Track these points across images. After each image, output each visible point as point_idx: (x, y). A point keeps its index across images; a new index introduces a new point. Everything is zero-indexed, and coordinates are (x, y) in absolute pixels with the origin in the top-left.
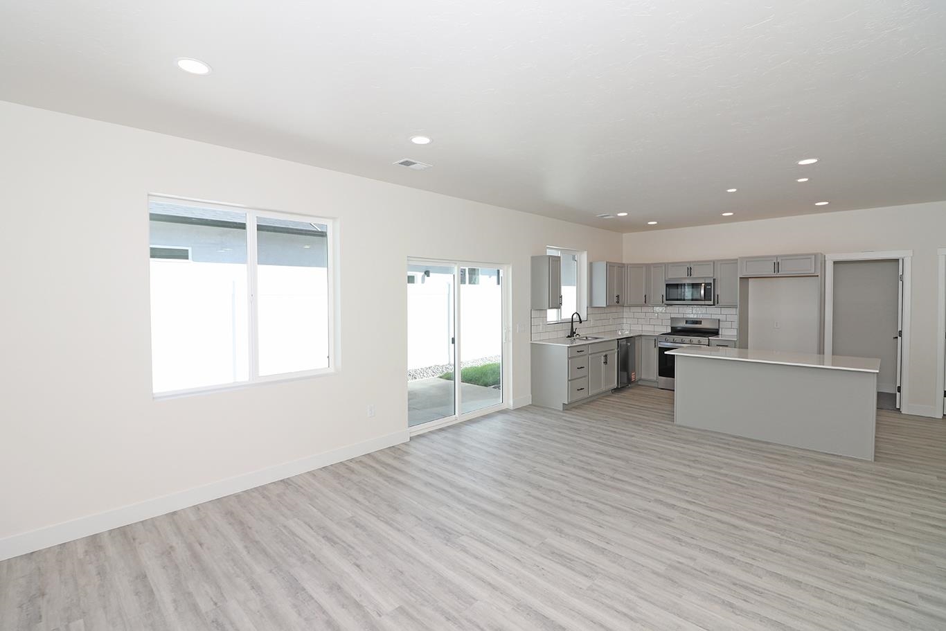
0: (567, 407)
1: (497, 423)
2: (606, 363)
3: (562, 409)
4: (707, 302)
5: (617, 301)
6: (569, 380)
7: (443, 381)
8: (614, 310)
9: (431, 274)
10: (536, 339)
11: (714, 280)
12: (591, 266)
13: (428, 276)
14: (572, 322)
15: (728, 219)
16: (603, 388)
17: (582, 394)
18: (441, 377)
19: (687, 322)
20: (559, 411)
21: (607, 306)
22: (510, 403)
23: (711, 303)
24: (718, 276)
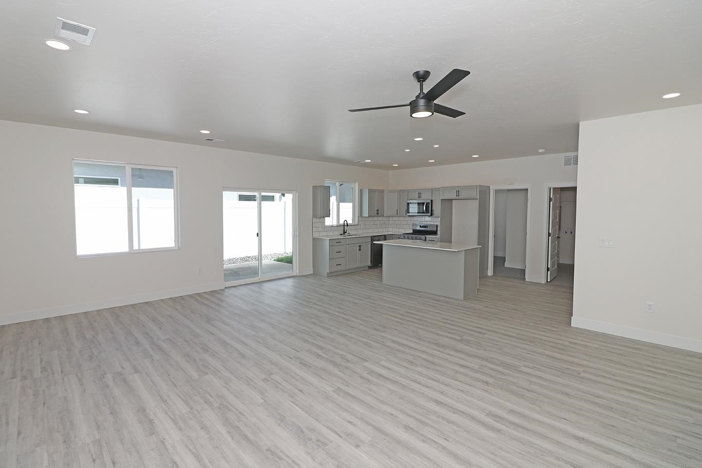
0: (331, 275)
1: (290, 282)
2: (360, 250)
3: (326, 276)
4: (427, 214)
5: (377, 213)
6: (330, 259)
7: (275, 262)
8: (375, 219)
9: (286, 195)
10: (316, 235)
11: (432, 201)
12: (361, 192)
13: (284, 196)
14: (344, 226)
15: (432, 164)
16: (358, 265)
17: (339, 268)
18: (274, 260)
19: (420, 227)
20: (324, 277)
21: (369, 217)
22: (296, 272)
23: (429, 214)
24: (433, 199)
